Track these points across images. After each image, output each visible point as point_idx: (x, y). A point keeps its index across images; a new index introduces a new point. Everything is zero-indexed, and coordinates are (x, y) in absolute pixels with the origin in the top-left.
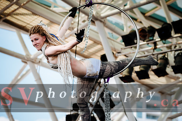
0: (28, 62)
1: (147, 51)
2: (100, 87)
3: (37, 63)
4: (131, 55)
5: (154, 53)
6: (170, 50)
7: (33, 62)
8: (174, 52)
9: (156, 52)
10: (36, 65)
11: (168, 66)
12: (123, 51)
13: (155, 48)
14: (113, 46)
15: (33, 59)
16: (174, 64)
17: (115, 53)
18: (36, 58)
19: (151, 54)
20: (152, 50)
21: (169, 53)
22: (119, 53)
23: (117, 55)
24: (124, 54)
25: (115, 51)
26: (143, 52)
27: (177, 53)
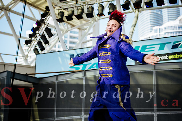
0: (3, 10)
1: (72, 5)
2: (45, 25)
3: (8, 11)
4: (63, 7)
5: (76, 6)
6: (85, 4)
7: (6, 10)
8: (87, 5)
9: (77, 5)
10: (8, 12)
11: (84, 13)
12: (58, 4)
13: (77, 3)
14: (53, 2)
15: (6, 8)
16: (87, 13)
17: (54, 5)
18: (8, 8)
19: (74, 6)
20: (75, 4)
21: (85, 6)
22: (56, 5)
23: (55, 6)
24: (59, 6)
25: (54, 4)
26: (70, 5)
27: (89, 6)
